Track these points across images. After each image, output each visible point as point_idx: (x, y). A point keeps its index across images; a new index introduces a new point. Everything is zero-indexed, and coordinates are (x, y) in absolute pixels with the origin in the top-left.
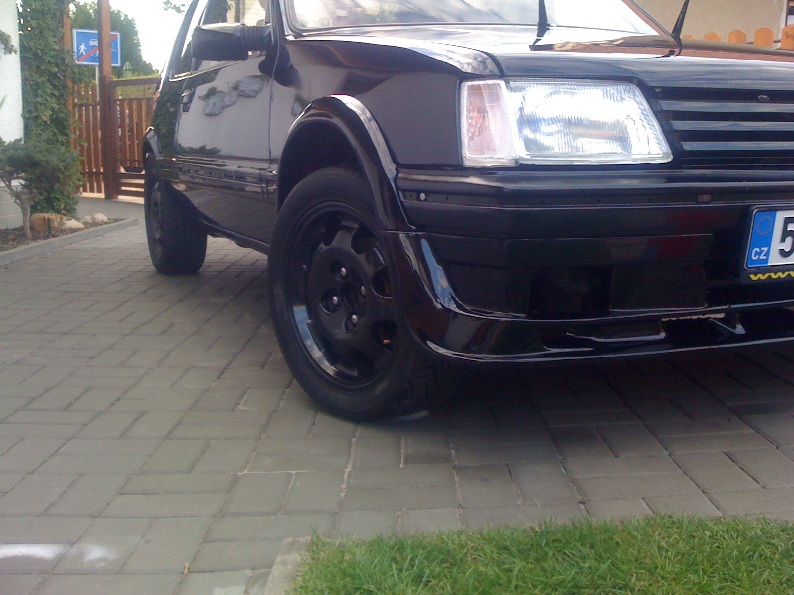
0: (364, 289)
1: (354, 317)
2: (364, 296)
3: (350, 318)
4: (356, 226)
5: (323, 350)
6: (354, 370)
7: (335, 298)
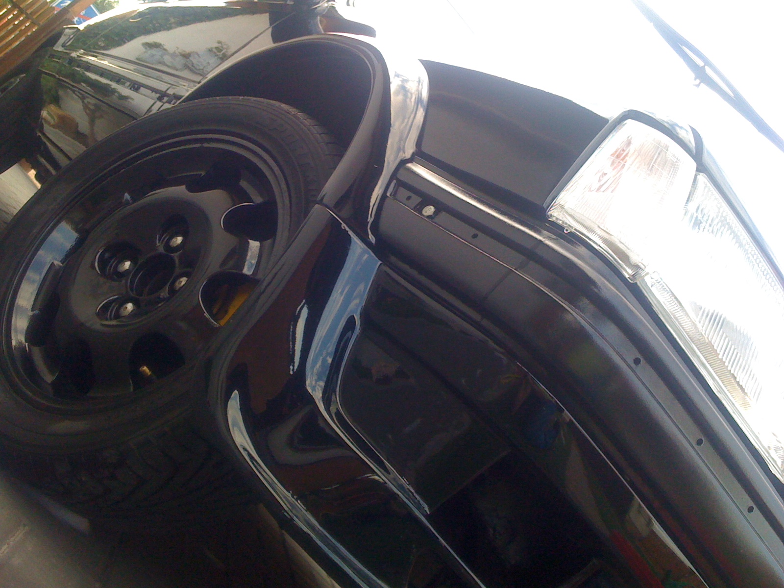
0: (183, 283)
1: (130, 306)
2: (173, 292)
3: (123, 302)
4: (258, 199)
5: (37, 312)
6: (51, 372)
7: (127, 265)
